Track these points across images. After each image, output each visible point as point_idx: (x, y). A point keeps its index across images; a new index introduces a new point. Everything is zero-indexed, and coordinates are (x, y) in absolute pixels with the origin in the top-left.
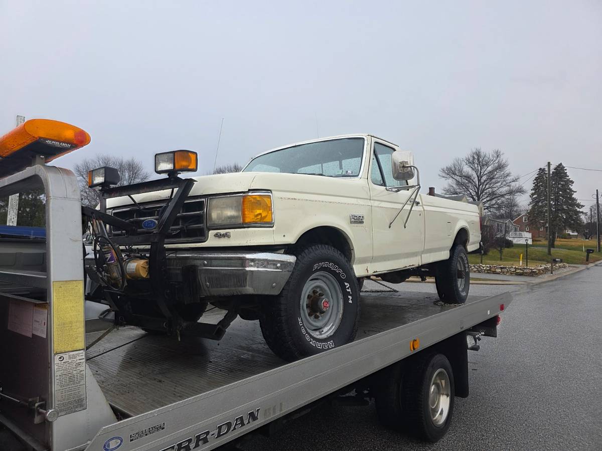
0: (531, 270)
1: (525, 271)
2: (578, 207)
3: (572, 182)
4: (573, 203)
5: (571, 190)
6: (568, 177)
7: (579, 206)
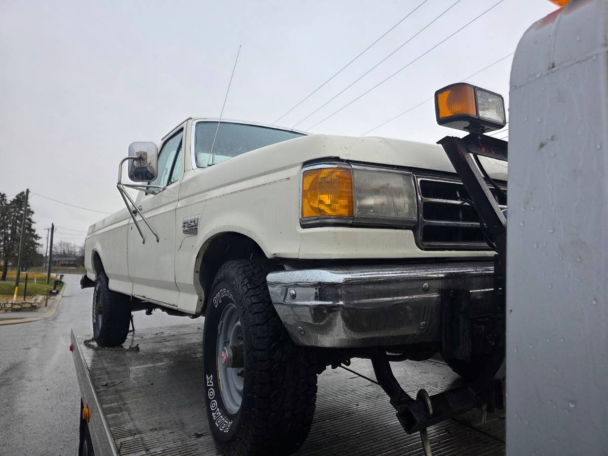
0: (31, 304)
1: (24, 306)
2: (36, 239)
3: (33, 213)
4: (30, 234)
5: (30, 220)
6: (29, 206)
7: (36, 237)
